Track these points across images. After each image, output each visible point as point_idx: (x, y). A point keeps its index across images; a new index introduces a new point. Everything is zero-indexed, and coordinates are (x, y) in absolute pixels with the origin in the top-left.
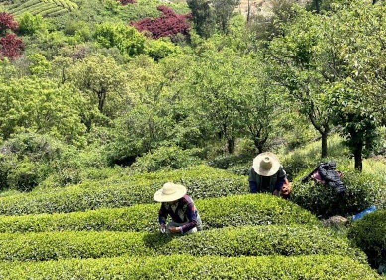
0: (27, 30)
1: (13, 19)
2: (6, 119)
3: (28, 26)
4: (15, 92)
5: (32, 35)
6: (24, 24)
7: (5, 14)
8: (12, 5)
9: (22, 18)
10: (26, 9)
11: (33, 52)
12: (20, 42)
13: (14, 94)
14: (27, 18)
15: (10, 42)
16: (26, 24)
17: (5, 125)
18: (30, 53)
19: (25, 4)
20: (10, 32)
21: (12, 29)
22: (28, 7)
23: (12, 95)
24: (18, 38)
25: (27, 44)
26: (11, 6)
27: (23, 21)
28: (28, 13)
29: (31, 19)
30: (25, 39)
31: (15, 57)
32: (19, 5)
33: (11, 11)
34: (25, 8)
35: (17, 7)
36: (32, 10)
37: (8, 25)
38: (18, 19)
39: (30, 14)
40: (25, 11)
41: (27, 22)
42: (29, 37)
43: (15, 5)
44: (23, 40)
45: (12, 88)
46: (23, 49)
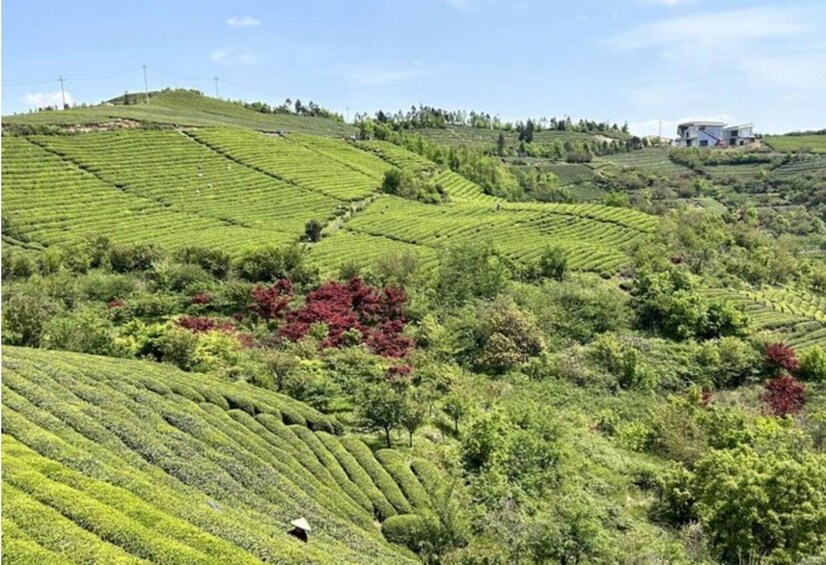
0: (813, 373)
1: (793, 355)
2: (793, 516)
3: (815, 367)
4: (812, 475)
5: (820, 381)
6: (809, 363)
7: (781, 345)
8: (793, 334)
9: (807, 354)
10: (813, 341)
11: (819, 409)
12: (799, 390)
13: (810, 479)
14: (815, 355)
15: (784, 389)
16: (812, 364)
17: (792, 527)
18: (813, 408)
19: (812, 333)
20: (785, 373)
21: (789, 369)
22: (817, 338)
23: (807, 479)
24: (795, 384)
25: (811, 394)
26: (791, 334)
27: (808, 359)
28: (817, 347)
29: (821, 357)
30: (808, 386)
31: (790, 412)
32: (803, 335)
33: (790, 342)
34: (812, 339)
35: (799, 337)
36: (822, 343)
37: (784, 362)
38: (800, 355)
39: (821, 349)
40: (812, 344)
41: (814, 361)
42: (815, 385)
43: (797, 333)
44: (805, 389)
45: (806, 468)
46: (803, 401)
